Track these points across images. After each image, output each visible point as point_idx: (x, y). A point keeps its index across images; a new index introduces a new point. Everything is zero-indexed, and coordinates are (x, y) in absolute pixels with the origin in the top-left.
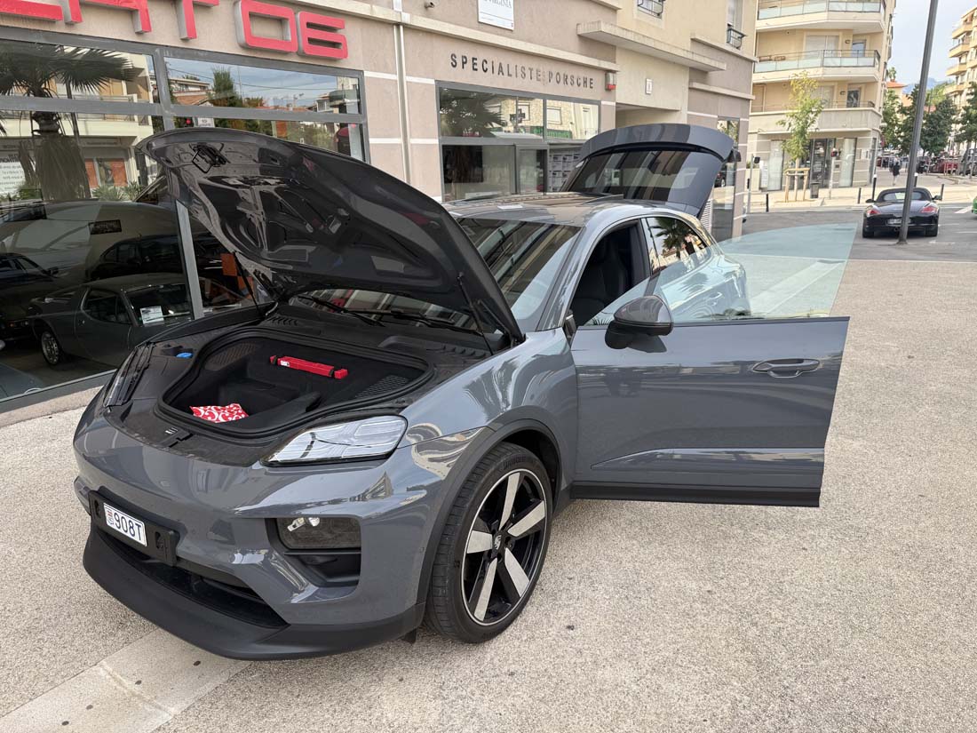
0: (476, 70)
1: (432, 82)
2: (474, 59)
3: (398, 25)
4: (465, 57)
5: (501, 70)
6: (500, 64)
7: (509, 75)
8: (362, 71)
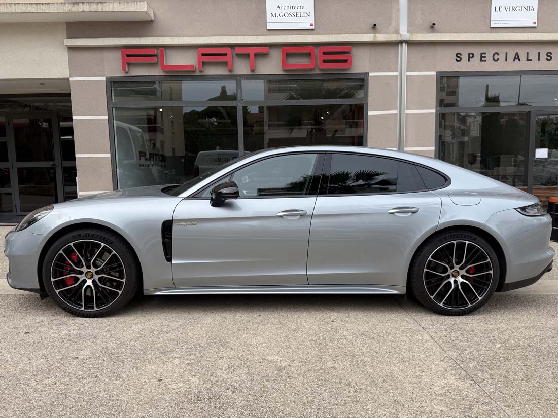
0: (485, 61)
1: (434, 73)
2: (482, 54)
3: (401, 42)
4: (473, 54)
5: (517, 57)
6: (517, 54)
7: (528, 60)
8: (368, 74)
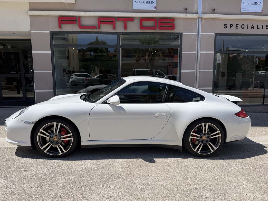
0: (238, 28)
1: (214, 34)
2: (236, 25)
3: (199, 18)
8: (182, 33)
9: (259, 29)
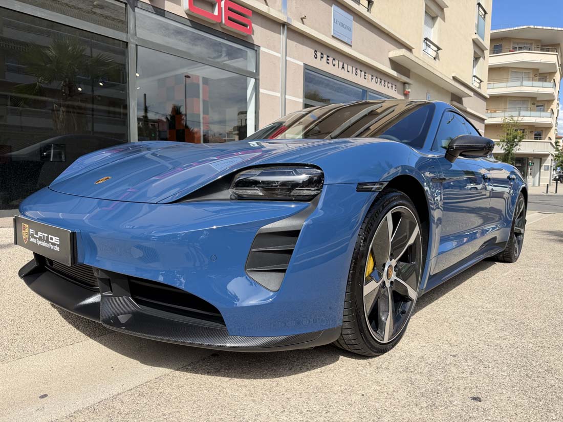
0: (328, 63)
1: (302, 64)
2: (327, 56)
3: (284, 25)
4: (323, 55)
5: (343, 68)
6: (343, 64)
8: (259, 47)
9: (348, 71)
